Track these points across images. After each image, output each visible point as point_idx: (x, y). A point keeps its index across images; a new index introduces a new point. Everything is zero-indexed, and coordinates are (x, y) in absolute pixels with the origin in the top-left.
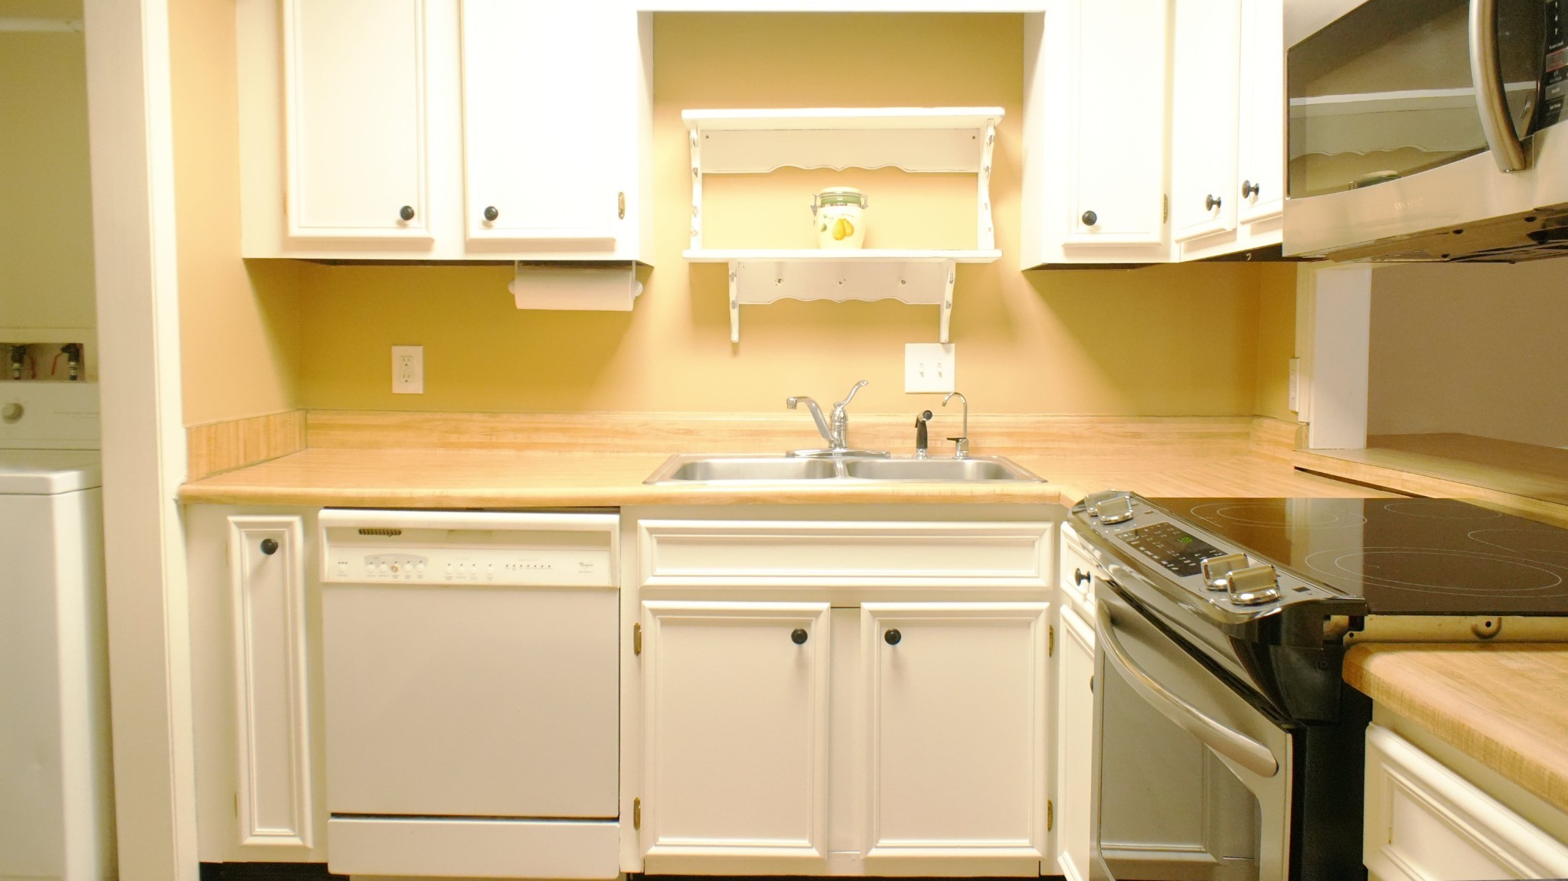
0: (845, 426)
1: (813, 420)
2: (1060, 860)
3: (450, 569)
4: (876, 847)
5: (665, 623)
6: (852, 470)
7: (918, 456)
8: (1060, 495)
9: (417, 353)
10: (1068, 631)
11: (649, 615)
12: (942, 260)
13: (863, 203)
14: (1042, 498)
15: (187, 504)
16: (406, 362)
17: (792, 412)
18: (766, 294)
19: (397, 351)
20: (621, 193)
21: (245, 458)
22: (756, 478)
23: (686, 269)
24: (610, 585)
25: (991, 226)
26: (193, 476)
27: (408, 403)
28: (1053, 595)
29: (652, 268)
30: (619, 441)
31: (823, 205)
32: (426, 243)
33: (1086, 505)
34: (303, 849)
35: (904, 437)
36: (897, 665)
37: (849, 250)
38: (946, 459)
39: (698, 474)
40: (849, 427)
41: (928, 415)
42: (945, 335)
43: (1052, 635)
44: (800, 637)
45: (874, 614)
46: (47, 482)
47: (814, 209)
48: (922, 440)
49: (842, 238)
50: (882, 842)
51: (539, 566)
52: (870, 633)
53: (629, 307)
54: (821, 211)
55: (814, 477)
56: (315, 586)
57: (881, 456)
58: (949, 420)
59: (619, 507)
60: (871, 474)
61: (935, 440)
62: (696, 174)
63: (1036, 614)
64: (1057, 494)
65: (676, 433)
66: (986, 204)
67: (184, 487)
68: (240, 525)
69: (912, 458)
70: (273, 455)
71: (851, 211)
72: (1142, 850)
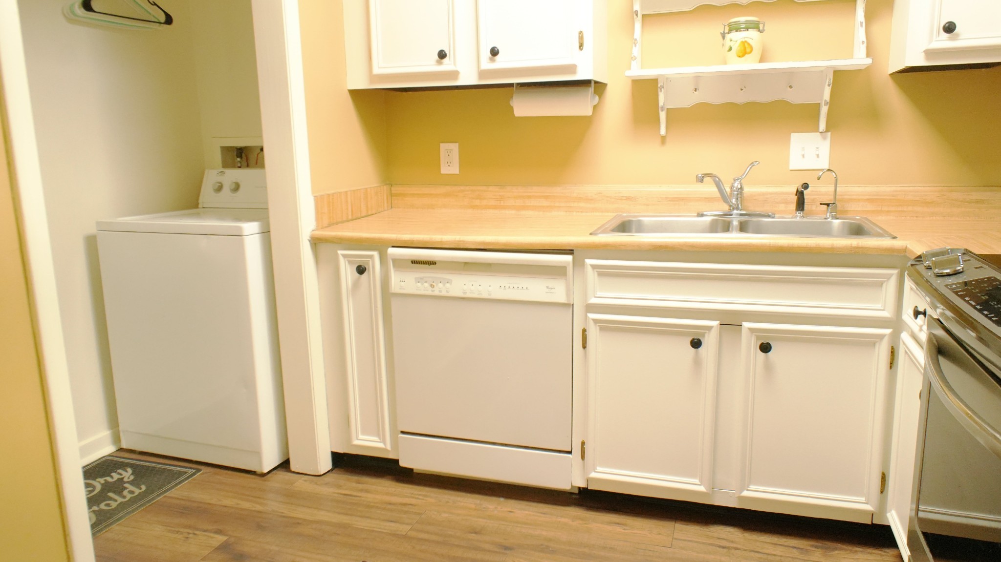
0: (741, 193)
1: (717, 190)
2: (888, 515)
3: (465, 287)
4: (748, 490)
5: (602, 329)
6: (743, 228)
7: (797, 216)
8: (906, 248)
9: (454, 147)
10: (906, 352)
11: (592, 322)
12: (821, 69)
13: (761, 28)
14: (891, 251)
15: (316, 242)
16: (449, 153)
17: (700, 185)
18: (687, 100)
19: (443, 147)
20: (581, 32)
21: (352, 215)
22: (672, 232)
23: (630, 83)
24: (566, 302)
25: (865, 40)
26: (320, 226)
27: (450, 180)
28: (896, 324)
29: (605, 85)
30: (582, 205)
31: (730, 32)
32: (455, 74)
33: (922, 259)
34: (385, 450)
35: (786, 202)
36: (768, 368)
37: (750, 64)
38: (817, 219)
39: (634, 228)
40: (745, 195)
41: (806, 186)
42: (822, 126)
43: (893, 353)
44: (696, 344)
45: (752, 330)
46: (240, 228)
47: (723, 36)
48: (801, 204)
49: (743, 56)
50: (752, 487)
51: (520, 287)
52: (748, 345)
53: (589, 112)
54: (728, 36)
55: (716, 232)
56: (387, 295)
57: (768, 216)
58: (823, 189)
59: (573, 250)
60: (759, 230)
61: (812, 204)
62: (637, 15)
63: (881, 337)
64: (904, 248)
65: (621, 199)
66: (861, 23)
67: (314, 232)
68: (344, 256)
69: (792, 218)
70: (370, 213)
71: (752, 35)
72: (959, 516)
